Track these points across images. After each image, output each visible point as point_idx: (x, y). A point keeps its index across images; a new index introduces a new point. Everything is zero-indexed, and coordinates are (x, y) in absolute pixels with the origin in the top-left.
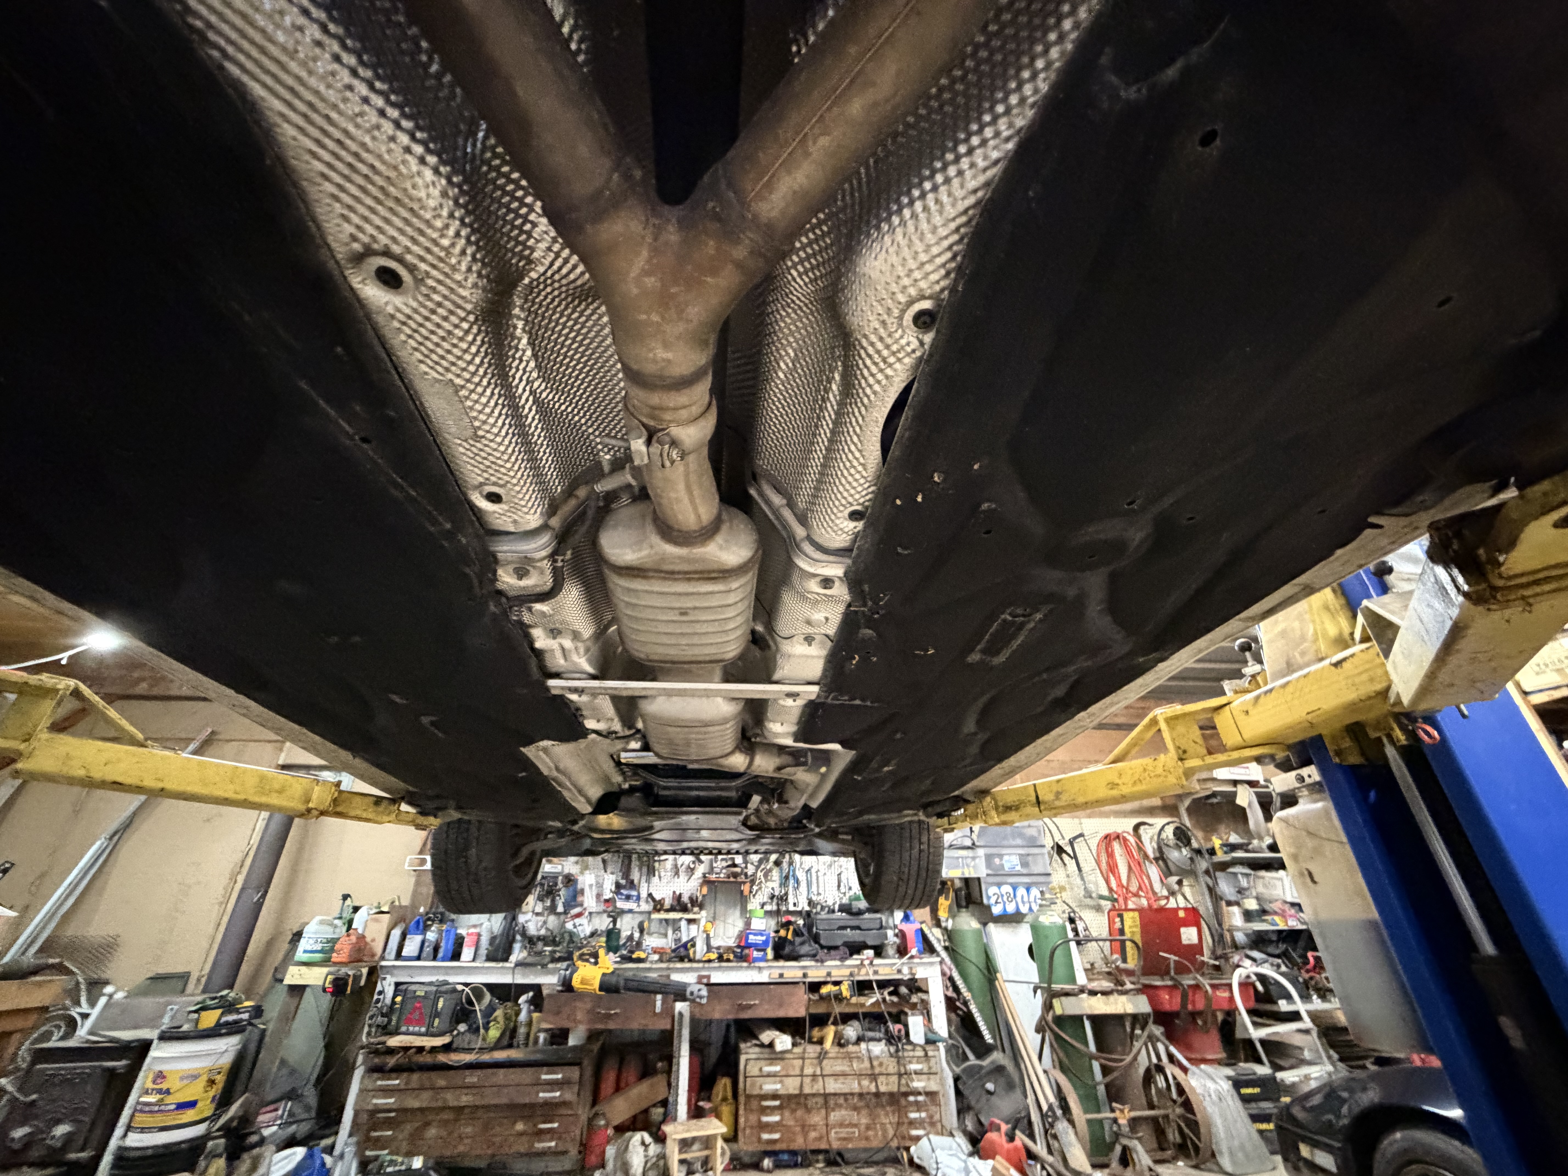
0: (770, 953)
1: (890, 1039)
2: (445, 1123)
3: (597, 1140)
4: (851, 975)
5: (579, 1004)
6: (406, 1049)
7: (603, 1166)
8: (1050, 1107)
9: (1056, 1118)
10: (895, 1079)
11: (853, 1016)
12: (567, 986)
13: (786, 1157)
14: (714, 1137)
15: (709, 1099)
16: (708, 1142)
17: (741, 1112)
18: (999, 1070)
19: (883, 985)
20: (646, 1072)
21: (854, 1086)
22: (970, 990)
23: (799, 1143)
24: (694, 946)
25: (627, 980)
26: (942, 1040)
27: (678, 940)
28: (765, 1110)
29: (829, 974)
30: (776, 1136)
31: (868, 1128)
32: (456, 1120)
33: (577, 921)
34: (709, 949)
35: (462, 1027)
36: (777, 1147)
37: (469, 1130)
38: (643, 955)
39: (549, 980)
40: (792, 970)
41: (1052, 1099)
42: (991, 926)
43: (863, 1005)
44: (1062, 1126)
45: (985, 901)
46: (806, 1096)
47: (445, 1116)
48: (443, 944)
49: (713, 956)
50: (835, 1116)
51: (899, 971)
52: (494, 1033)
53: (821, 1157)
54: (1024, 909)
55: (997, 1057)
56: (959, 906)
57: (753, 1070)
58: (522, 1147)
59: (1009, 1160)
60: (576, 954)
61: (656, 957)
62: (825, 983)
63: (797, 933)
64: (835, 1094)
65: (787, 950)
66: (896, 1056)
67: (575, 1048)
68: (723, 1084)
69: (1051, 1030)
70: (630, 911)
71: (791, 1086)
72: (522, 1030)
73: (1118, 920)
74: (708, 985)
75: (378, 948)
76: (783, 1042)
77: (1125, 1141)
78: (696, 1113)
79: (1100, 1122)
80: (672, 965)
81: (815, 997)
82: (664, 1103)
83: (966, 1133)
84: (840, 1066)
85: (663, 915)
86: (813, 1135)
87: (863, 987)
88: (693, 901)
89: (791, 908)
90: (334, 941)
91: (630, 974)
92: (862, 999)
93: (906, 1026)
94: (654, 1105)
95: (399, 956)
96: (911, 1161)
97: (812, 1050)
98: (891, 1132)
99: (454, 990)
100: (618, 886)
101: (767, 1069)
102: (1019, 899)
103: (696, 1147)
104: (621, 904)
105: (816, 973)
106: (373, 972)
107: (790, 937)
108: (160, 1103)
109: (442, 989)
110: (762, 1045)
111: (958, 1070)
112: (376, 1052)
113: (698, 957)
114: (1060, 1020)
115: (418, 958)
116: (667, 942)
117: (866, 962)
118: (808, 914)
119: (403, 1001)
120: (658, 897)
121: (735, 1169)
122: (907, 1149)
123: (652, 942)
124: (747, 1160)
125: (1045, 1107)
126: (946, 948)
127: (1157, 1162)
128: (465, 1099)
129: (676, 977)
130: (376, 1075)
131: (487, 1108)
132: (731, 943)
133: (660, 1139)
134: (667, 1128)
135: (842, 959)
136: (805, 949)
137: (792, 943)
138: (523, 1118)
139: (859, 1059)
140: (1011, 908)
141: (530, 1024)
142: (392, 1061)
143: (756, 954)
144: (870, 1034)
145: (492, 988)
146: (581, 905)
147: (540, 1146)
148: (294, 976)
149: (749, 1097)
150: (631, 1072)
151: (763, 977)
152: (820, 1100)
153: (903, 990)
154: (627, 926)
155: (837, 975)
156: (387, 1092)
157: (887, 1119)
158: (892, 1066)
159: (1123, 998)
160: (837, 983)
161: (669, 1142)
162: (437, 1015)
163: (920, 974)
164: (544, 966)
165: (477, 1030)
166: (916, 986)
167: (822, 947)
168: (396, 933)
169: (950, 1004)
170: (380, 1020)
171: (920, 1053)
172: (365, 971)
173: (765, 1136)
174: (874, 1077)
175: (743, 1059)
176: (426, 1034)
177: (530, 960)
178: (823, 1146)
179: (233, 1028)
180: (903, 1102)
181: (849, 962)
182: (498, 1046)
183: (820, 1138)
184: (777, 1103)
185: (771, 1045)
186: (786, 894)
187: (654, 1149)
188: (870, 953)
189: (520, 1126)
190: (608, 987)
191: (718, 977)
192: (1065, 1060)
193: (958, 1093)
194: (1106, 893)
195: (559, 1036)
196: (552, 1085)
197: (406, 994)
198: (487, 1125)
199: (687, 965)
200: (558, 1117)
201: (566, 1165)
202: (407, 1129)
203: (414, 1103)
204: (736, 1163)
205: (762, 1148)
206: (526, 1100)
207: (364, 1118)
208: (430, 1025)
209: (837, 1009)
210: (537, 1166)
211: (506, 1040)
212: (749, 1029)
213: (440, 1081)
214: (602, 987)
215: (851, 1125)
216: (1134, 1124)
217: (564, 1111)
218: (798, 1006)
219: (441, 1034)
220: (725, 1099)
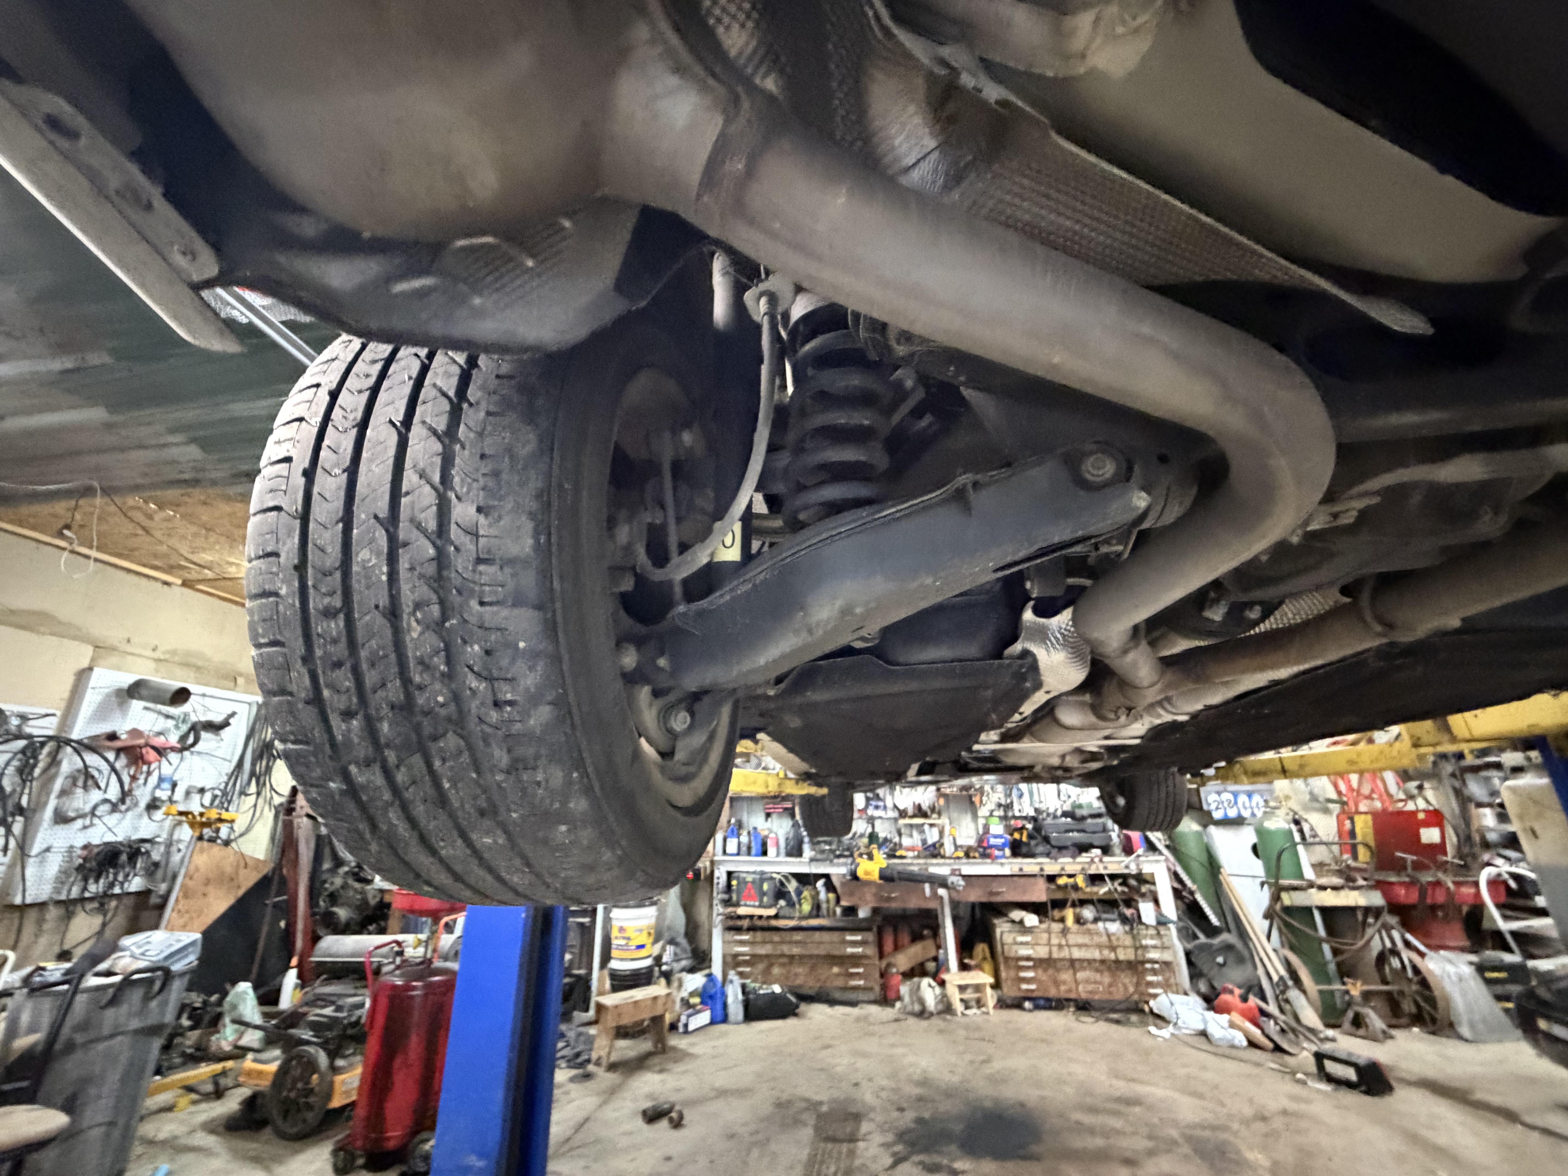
0: (1008, 852)
1: (1124, 920)
2: (783, 965)
3: (892, 981)
4: (1083, 869)
5: (866, 890)
6: (751, 917)
7: (899, 998)
8: (1282, 978)
9: (1286, 987)
10: (1132, 950)
11: (1089, 902)
12: (854, 877)
13: (1042, 1002)
14: (984, 985)
15: (973, 958)
16: (978, 988)
17: (1001, 967)
18: (1228, 947)
19: (1113, 877)
20: (916, 938)
21: (1096, 955)
22: (1194, 881)
23: (1052, 993)
24: (942, 845)
25: (899, 873)
26: (1172, 922)
27: (924, 842)
28: (1021, 968)
29: (1063, 869)
30: (1033, 987)
31: (1110, 985)
32: (791, 963)
34: (957, 847)
35: (782, 903)
36: (1034, 995)
37: (803, 970)
38: (903, 853)
39: (838, 870)
40: (1029, 865)
41: (1283, 972)
42: (1212, 829)
43: (1097, 893)
44: (1294, 994)
45: (1205, 807)
46: (1055, 960)
47: (782, 960)
48: (753, 844)
49: (961, 854)
50: (1080, 975)
51: (1127, 867)
52: (806, 907)
53: (1072, 1004)
54: (1246, 814)
55: (1225, 937)
57: (1008, 938)
58: (840, 982)
59: (1244, 1016)
60: (856, 854)
61: (913, 854)
64: (1079, 960)
65: (1024, 850)
66: (1132, 933)
67: (864, 920)
68: (981, 949)
69: (1279, 917)
70: (880, 818)
71: (1042, 952)
72: (824, 906)
73: (1348, 823)
74: (964, 876)
75: (711, 848)
76: (1031, 920)
77: (1357, 1009)
78: (965, 967)
79: (1332, 992)
80: (928, 861)
81: (1053, 887)
82: (935, 959)
83: (1199, 993)
84: (1081, 940)
85: (907, 821)
86: (1063, 988)
87: (1096, 879)
88: (932, 810)
89: (1017, 814)
91: (900, 868)
92: (1095, 889)
93: (1138, 910)
94: (928, 960)
95: (724, 852)
96: (1151, 1011)
97: (1056, 927)
98: (1131, 990)
99: (772, 878)
100: (868, 799)
101: (1021, 939)
102: (1240, 804)
103: (969, 990)
104: (873, 813)
105: (1051, 868)
106: (712, 863)
107: (1024, 839)
108: (627, 945)
109: (763, 877)
110: (1013, 922)
111: (1189, 946)
112: (730, 918)
113: (948, 854)
114: (1288, 910)
115: (738, 854)
116: (918, 841)
117: (1097, 860)
118: (1034, 819)
119: (738, 884)
120: (901, 807)
121: (1001, 1007)
122: (1147, 1003)
123: (906, 841)
124: (1009, 1002)
125: (1275, 978)
126: (1167, 847)
127: (1391, 1026)
128: (796, 950)
129: (933, 870)
130: (732, 932)
131: (811, 957)
132: (972, 842)
133: (942, 984)
134: (945, 976)
135: (1073, 857)
136: (1039, 849)
137: (1026, 844)
138: (835, 964)
139: (1098, 934)
140: (1232, 813)
141: (828, 901)
142: (744, 924)
143: (997, 853)
144: (1105, 916)
145: (796, 876)
147: (853, 983)
149: (1007, 959)
150: (905, 937)
151: (1006, 870)
152: (1067, 964)
153: (1133, 882)
155: (1070, 869)
156: (742, 943)
157: (1127, 980)
158: (1128, 941)
159: (1355, 893)
160: (1070, 876)
161: (948, 985)
162: (764, 894)
163: (1146, 869)
164: (831, 861)
165: (793, 905)
166: (1141, 878)
167: (1053, 847)
168: (720, 838)
169: (1177, 894)
170: (724, 896)
171: (1152, 932)
172: (709, 864)
173: (1024, 986)
174: (1113, 949)
175: (998, 931)
176: (760, 906)
177: (819, 856)
178: (1073, 996)
180: (1140, 968)
181: (1079, 859)
182: (810, 916)
183: (1070, 991)
184: (1031, 964)
185: (1021, 922)
186: (1012, 803)
187: (938, 990)
188: (1097, 852)
189: (836, 970)
190: (886, 877)
191: (967, 870)
192: (1295, 942)
193: (1190, 963)
194: (1334, 796)
195: (851, 911)
196: (854, 944)
197: (738, 878)
198: (813, 968)
199: (941, 861)
200: (862, 965)
201: (872, 997)
202: (761, 967)
203: (762, 950)
204: (1002, 1004)
205: (1023, 994)
206: (837, 953)
207: (729, 959)
208: (761, 901)
209: (1074, 896)
210: (852, 996)
211: (815, 912)
212: (1000, 909)
213: (776, 938)
214: (881, 877)
215: (1096, 982)
216: (1367, 996)
217: (865, 962)
218: (1040, 893)
219: (770, 907)
220: (984, 959)
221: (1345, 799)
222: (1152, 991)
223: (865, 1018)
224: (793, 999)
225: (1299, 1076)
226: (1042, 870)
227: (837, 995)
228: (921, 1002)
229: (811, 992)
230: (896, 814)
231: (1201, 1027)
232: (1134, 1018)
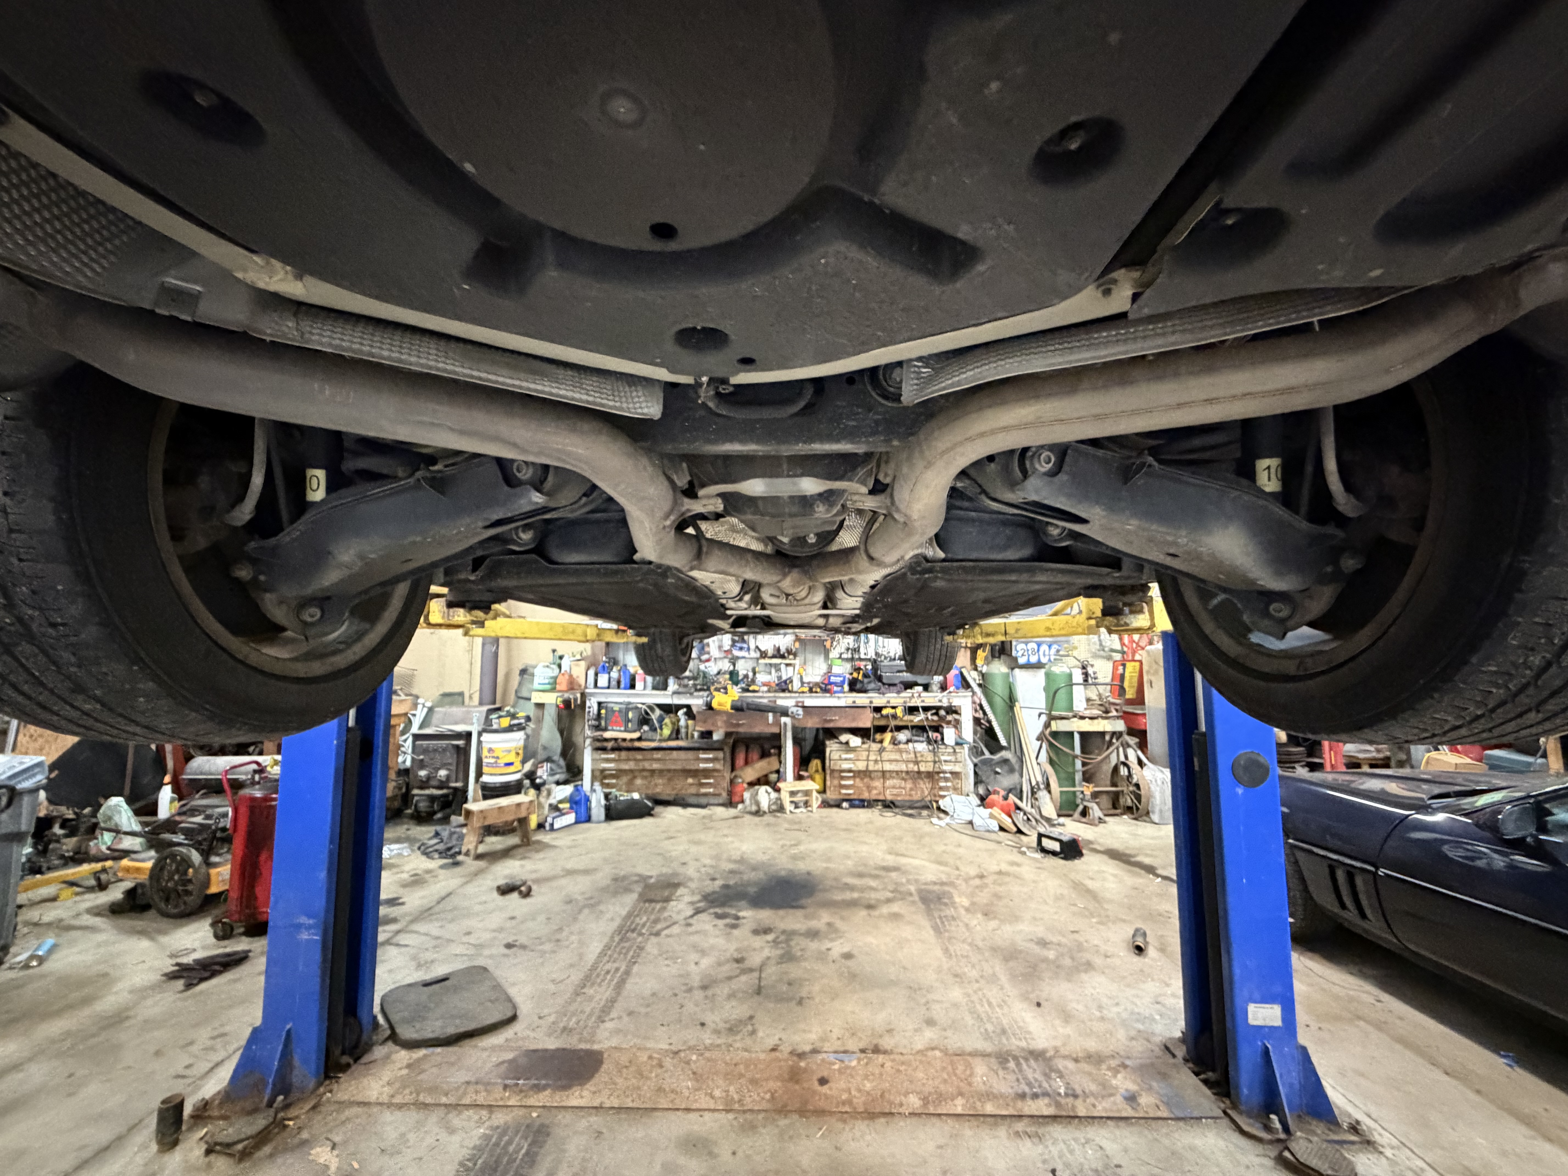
0: (846, 687)
1: (929, 741)
2: (645, 778)
3: (738, 789)
4: (905, 702)
5: (718, 718)
6: (616, 740)
7: (743, 802)
8: (1037, 784)
9: (1039, 789)
10: (932, 764)
11: (905, 727)
12: (709, 707)
13: (857, 802)
14: (811, 791)
15: (807, 770)
16: (807, 793)
17: (828, 778)
18: (1006, 761)
19: (926, 709)
20: (764, 755)
21: (903, 767)
22: (994, 713)
23: (866, 796)
24: (791, 682)
25: (748, 704)
26: (967, 743)
27: (780, 678)
28: (843, 778)
29: (888, 702)
30: (851, 791)
31: (911, 789)
32: (652, 776)
33: (707, 664)
34: (802, 683)
35: (646, 728)
36: (852, 797)
37: (660, 781)
38: (756, 688)
39: (697, 702)
40: (861, 699)
41: (1040, 779)
42: (1017, 671)
43: (912, 721)
44: (1043, 794)
45: (1014, 653)
46: (871, 771)
47: (645, 774)
48: (622, 679)
49: (806, 689)
50: (889, 783)
51: (940, 701)
52: (667, 732)
53: (880, 803)
54: (1044, 660)
55: (1004, 754)
56: (993, 656)
57: (835, 756)
58: (693, 790)
59: (1003, 810)
60: (712, 688)
61: (765, 689)
62: (885, 707)
63: (866, 676)
64: (890, 771)
65: (858, 686)
66: (934, 752)
67: (717, 741)
68: (815, 763)
69: (1048, 740)
70: (744, 658)
71: (861, 766)
72: (683, 730)
73: (1121, 668)
74: (804, 707)
75: (582, 682)
76: (855, 741)
77: (1086, 803)
78: (799, 778)
79: (1074, 793)
80: (777, 694)
81: (877, 716)
82: (778, 772)
83: (978, 795)
84: (895, 756)
85: (767, 661)
86: (875, 792)
87: (912, 710)
88: (789, 652)
89: (862, 656)
90: (556, 678)
91: (750, 700)
92: (911, 717)
93: (942, 734)
94: (771, 773)
95: (596, 686)
96: (939, 808)
97: (875, 746)
98: (926, 793)
99: (637, 708)
100: (734, 641)
101: (844, 756)
102: (1041, 653)
103: (800, 795)
104: (736, 653)
105: (879, 701)
106: (583, 695)
107: (860, 678)
108: (497, 762)
109: (629, 707)
110: (841, 743)
111: (976, 760)
112: (598, 740)
113: (795, 689)
114: (1055, 734)
115: (609, 688)
116: (772, 678)
117: (916, 695)
118: (874, 662)
119: (607, 713)
120: (763, 649)
121: (825, 807)
122: (937, 802)
123: (761, 678)
124: (832, 803)
125: (1034, 783)
126: (980, 685)
127: (1106, 815)
128: (656, 766)
129: (780, 702)
130: (600, 752)
131: (669, 771)
132: (818, 679)
133: (778, 790)
134: (780, 785)
135: (899, 692)
136: (872, 686)
137: (862, 682)
138: (691, 777)
139: (907, 752)
140: (1034, 659)
141: (687, 727)
142: (610, 745)
143: (835, 689)
144: (916, 738)
145: (660, 706)
146: (709, 653)
147: (703, 790)
148: (537, 698)
149: (832, 771)
150: (755, 755)
151: (842, 703)
152: (880, 774)
153: (942, 713)
154: (743, 668)
155: (893, 702)
156: (608, 760)
157: (925, 787)
158: (930, 757)
159: (1106, 721)
160: (894, 707)
161: (782, 792)
162: (629, 721)
163: (956, 702)
164: (691, 694)
165: (655, 730)
166: (952, 710)
167: (884, 684)
168: (591, 673)
169: (977, 721)
170: (594, 722)
171: (950, 750)
172: (579, 695)
173: (844, 791)
174: (917, 763)
175: (828, 750)
176: (626, 731)
177: (681, 690)
178: (881, 797)
179: (520, 727)
180: (936, 777)
181: (903, 694)
182: (670, 738)
183: (879, 794)
184: (851, 774)
185: (847, 743)
186: (859, 647)
187: (774, 795)
188: (920, 688)
189: (690, 780)
190: (737, 708)
191: (810, 702)
192: (1054, 758)
193: (976, 773)
194: (1118, 647)
195: (707, 735)
196: (707, 760)
197: (606, 708)
198: (670, 780)
199: (788, 695)
200: (713, 777)
201: (721, 801)
202: (625, 779)
203: (625, 766)
204: (826, 804)
205: (842, 797)
206: (692, 767)
207: (598, 773)
208: (626, 726)
209: (893, 723)
210: (703, 801)
211: (674, 736)
212: (832, 733)
213: (639, 756)
214: (733, 708)
215: (900, 788)
216: (1095, 795)
217: (716, 774)
218: (866, 721)
219: (635, 731)
220: (817, 771)
221: (1125, 649)
222: (942, 793)
223: (710, 817)
224: (650, 804)
225: (1024, 849)
226: (871, 702)
227: (692, 800)
228: (758, 804)
229: (671, 798)
230: (758, 655)
231: (969, 818)
232: (925, 813)
